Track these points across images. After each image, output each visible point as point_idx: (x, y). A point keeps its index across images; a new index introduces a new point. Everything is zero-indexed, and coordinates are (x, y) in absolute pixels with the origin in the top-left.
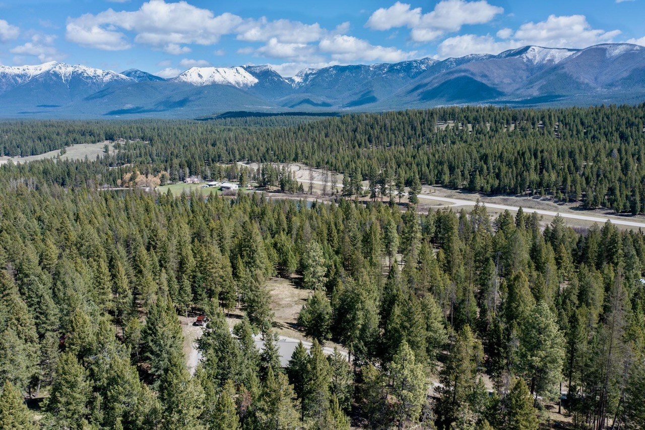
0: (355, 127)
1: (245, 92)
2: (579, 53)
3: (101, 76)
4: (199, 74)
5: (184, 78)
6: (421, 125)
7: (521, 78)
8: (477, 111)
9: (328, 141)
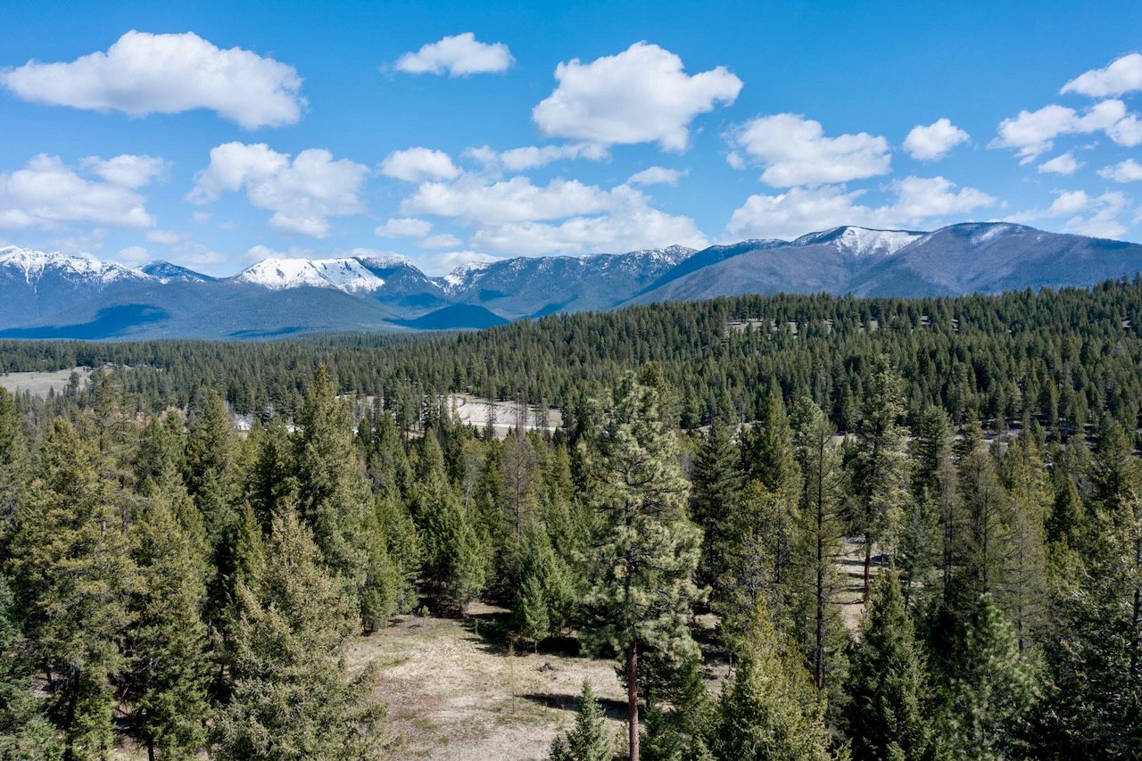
0: (569, 333)
1: (359, 301)
2: (928, 238)
3: (99, 272)
4: (278, 271)
5: (250, 277)
6: (698, 324)
7: (835, 278)
8: (800, 300)
9: (518, 356)
